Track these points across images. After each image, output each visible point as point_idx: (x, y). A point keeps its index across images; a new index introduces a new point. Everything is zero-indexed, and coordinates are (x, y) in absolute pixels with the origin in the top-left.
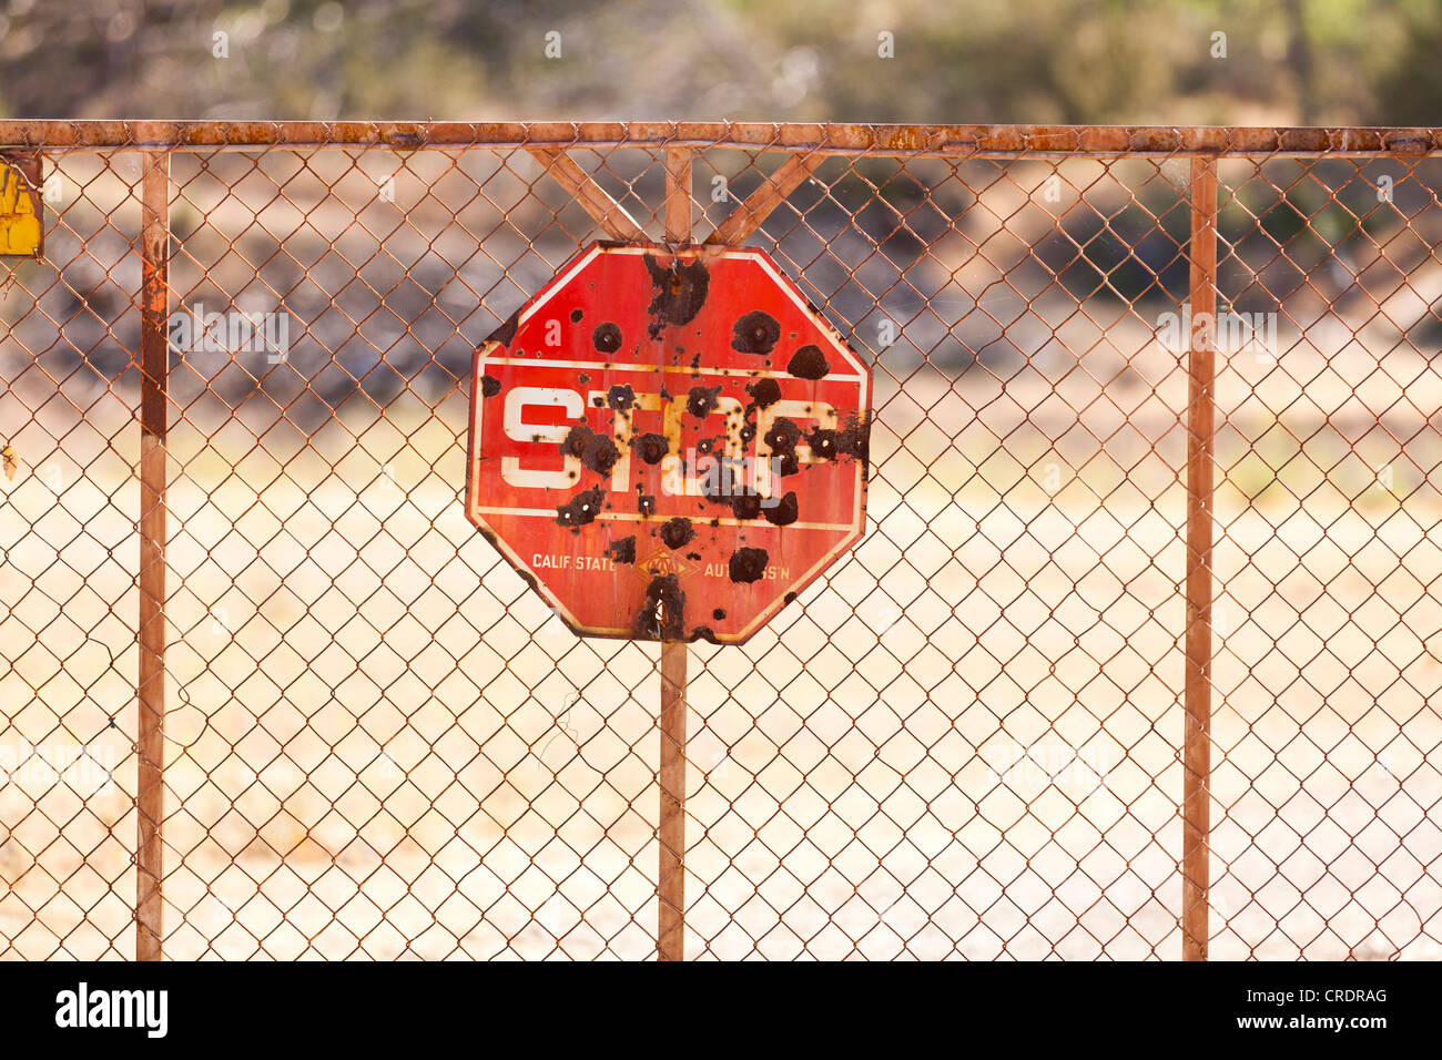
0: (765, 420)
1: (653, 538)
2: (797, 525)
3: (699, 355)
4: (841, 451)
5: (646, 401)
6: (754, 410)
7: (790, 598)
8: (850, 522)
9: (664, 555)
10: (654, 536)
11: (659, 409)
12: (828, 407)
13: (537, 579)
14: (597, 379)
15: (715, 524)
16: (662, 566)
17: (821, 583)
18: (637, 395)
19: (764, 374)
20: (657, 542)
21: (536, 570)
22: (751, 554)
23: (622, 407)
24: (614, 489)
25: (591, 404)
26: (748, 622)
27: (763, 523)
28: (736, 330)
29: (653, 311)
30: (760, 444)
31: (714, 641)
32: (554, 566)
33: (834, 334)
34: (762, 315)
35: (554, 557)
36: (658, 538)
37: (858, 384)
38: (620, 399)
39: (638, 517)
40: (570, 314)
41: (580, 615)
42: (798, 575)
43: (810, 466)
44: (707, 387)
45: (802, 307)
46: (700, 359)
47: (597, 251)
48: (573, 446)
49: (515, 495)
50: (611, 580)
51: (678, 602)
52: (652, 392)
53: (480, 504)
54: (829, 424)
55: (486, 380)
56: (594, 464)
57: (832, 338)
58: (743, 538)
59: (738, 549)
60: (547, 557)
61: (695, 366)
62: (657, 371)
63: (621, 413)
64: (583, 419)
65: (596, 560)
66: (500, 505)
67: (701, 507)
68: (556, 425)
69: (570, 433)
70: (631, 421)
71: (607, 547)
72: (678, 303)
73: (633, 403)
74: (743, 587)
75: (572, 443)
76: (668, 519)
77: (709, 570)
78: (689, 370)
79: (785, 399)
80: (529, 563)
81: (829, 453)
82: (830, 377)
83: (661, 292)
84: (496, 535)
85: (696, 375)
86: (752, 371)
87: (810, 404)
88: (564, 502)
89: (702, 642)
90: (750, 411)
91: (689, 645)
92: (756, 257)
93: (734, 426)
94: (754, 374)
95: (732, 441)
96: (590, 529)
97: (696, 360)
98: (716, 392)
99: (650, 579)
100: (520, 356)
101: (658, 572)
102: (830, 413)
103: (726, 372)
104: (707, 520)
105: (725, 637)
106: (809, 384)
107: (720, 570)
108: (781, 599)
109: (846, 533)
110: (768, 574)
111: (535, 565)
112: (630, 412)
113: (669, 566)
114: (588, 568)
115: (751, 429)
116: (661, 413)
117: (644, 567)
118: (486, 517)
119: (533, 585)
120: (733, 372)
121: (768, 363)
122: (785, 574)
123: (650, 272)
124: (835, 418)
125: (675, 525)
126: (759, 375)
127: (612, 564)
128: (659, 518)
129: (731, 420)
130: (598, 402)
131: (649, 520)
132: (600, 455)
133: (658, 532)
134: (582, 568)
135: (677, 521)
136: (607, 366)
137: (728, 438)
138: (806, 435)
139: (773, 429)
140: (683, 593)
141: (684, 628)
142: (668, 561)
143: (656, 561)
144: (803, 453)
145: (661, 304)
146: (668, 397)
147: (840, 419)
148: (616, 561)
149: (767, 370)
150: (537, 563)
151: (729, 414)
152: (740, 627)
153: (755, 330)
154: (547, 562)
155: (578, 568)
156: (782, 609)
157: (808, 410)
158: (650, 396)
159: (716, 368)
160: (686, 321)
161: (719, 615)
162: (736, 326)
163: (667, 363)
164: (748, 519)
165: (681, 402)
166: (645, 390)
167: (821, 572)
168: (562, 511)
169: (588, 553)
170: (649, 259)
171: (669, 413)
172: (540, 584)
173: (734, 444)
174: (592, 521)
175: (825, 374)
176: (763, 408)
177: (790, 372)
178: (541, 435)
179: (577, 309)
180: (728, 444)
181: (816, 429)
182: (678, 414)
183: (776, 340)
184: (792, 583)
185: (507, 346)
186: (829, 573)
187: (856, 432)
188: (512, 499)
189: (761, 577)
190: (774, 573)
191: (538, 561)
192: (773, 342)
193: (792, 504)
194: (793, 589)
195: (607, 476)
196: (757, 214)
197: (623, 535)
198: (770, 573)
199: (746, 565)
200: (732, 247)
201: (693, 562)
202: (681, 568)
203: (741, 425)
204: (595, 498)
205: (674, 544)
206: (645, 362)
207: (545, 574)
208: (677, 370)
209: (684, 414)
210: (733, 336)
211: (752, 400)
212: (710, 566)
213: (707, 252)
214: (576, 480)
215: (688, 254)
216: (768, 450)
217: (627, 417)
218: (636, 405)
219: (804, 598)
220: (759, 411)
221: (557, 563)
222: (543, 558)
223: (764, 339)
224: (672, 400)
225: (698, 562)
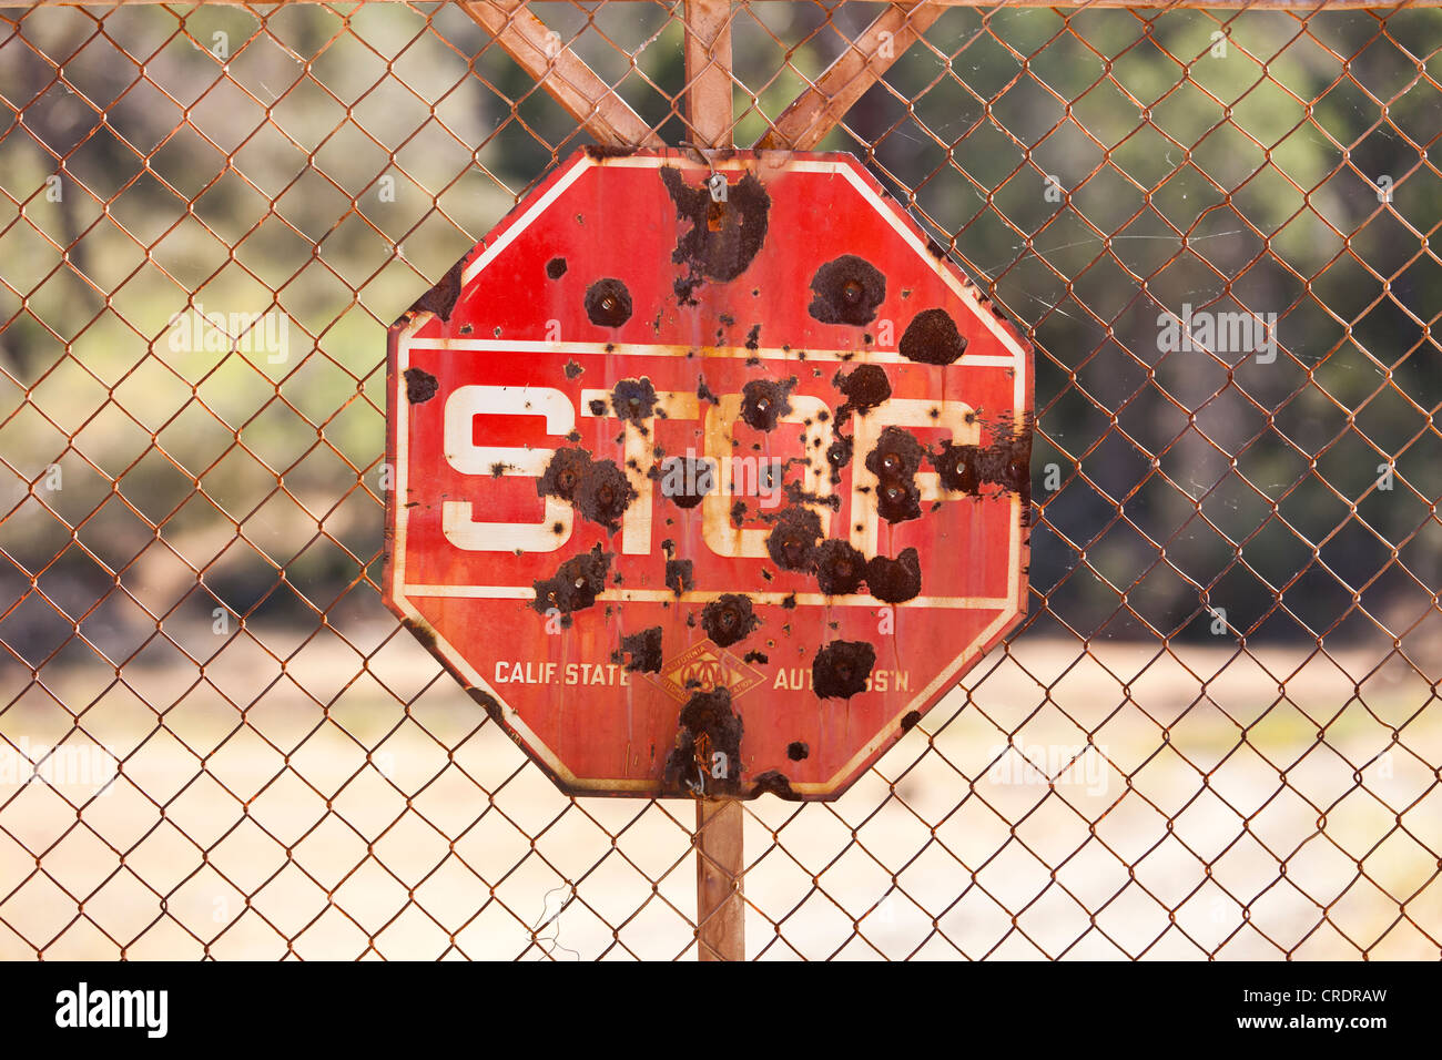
0: (867, 430)
1: (690, 630)
2: (920, 602)
3: (757, 328)
4: (988, 480)
5: (675, 405)
6: (849, 416)
7: (910, 721)
8: (1004, 595)
9: (708, 657)
10: (692, 625)
11: (696, 416)
12: (965, 408)
13: (502, 703)
14: (594, 371)
15: (789, 602)
16: (705, 675)
17: (956, 697)
18: (661, 395)
19: (862, 357)
20: (698, 638)
21: (499, 688)
22: (847, 651)
23: (636, 416)
24: (626, 550)
25: (586, 412)
26: (843, 763)
27: (865, 600)
28: (815, 286)
29: (680, 257)
30: (861, 475)
31: (788, 795)
32: (529, 681)
33: (970, 291)
34: (854, 261)
35: (529, 665)
36: (698, 628)
37: (1012, 371)
38: (635, 401)
39: (666, 595)
40: (546, 265)
41: (572, 756)
42: (920, 683)
43: (938, 504)
44: (773, 379)
45: (919, 247)
46: (759, 334)
47: (586, 163)
48: (558, 481)
49: (465, 564)
50: (622, 700)
51: (732, 733)
52: (684, 390)
53: (408, 582)
54: (968, 436)
55: (413, 375)
56: (593, 510)
57: (968, 296)
58: (834, 626)
59: (826, 644)
60: (518, 665)
61: (752, 346)
62: (691, 355)
63: (635, 424)
64: (573, 437)
65: (599, 669)
66: (441, 582)
67: (767, 576)
68: (530, 446)
69: (553, 460)
70: (651, 438)
71: (616, 647)
72: (720, 243)
73: (654, 407)
74: (833, 704)
75: (557, 477)
76: (713, 597)
77: (781, 680)
78: (742, 353)
79: (895, 397)
80: (488, 676)
81: (969, 483)
82: (966, 360)
83: (692, 227)
84: (433, 631)
85: (753, 361)
86: (843, 353)
87: (938, 404)
88: (547, 573)
89: (768, 799)
90: (842, 416)
91: (746, 803)
92: (843, 169)
93: (817, 442)
94: (847, 358)
95: (814, 467)
96: (586, 618)
97: (754, 336)
98: (787, 388)
99: (685, 698)
100: (466, 334)
101: (698, 684)
102: (969, 419)
103: (802, 356)
104: (777, 598)
105: (808, 788)
106: (935, 372)
107: (795, 679)
108: (896, 723)
109: (993, 614)
110: (874, 683)
111: (498, 679)
112: (649, 423)
113: (717, 675)
114: (585, 681)
115: (841, 453)
116: (700, 423)
117: (676, 677)
118: (418, 602)
119: (494, 712)
120: (813, 355)
121: (868, 339)
122: (902, 681)
123: (673, 196)
124: (976, 427)
125: (725, 607)
126: (854, 359)
127: (623, 674)
128: (700, 597)
129: (812, 433)
130: (598, 407)
131: (684, 599)
132: (602, 495)
133: (698, 619)
134: (575, 682)
135: (728, 602)
136: (610, 348)
137: (808, 462)
138: (931, 455)
139: (879, 448)
140: (739, 717)
141: (742, 774)
142: (715, 666)
143: (696, 666)
144: (928, 484)
145: (694, 246)
146: (709, 397)
147: (984, 428)
148: (631, 668)
149: (867, 350)
150: (502, 677)
151: (809, 422)
152: (832, 771)
153: (844, 285)
154: (517, 674)
155: (568, 681)
156: (898, 739)
157: (935, 414)
158: (680, 397)
159: (786, 349)
160: (734, 273)
161: (797, 752)
162: (814, 280)
163: (706, 342)
164: (842, 594)
165: (732, 403)
166: (673, 388)
167: (956, 680)
168: (542, 590)
169: (585, 656)
170: (669, 174)
171: (713, 423)
172: (507, 711)
173: (818, 472)
174: (590, 603)
175: (959, 356)
176: (863, 412)
177: (903, 352)
178: (506, 463)
179: (557, 256)
180: (809, 472)
181: (947, 444)
182: (727, 425)
183: (881, 301)
184: (913, 696)
185: (445, 318)
186: (969, 681)
187: (1010, 449)
188: (461, 570)
189: (863, 687)
190: (885, 681)
191: (504, 672)
192: (874, 305)
193: (910, 567)
194: (914, 705)
195: (616, 529)
196: (839, 102)
197: (643, 625)
198: (878, 681)
199: (838, 668)
200: (803, 155)
201: (754, 667)
202: (737, 678)
203: (829, 440)
204: (595, 566)
205: (724, 638)
206: (672, 340)
207: (517, 694)
208: (723, 352)
209: (736, 425)
210: (811, 296)
211: (844, 399)
212: (782, 672)
213: (764, 160)
214: (566, 536)
215: (733, 166)
216: (872, 480)
217: (644, 432)
218: (659, 411)
219: (930, 722)
220: (856, 417)
221: (535, 675)
222: (512, 667)
223: (861, 300)
224: (716, 402)
225: (764, 666)
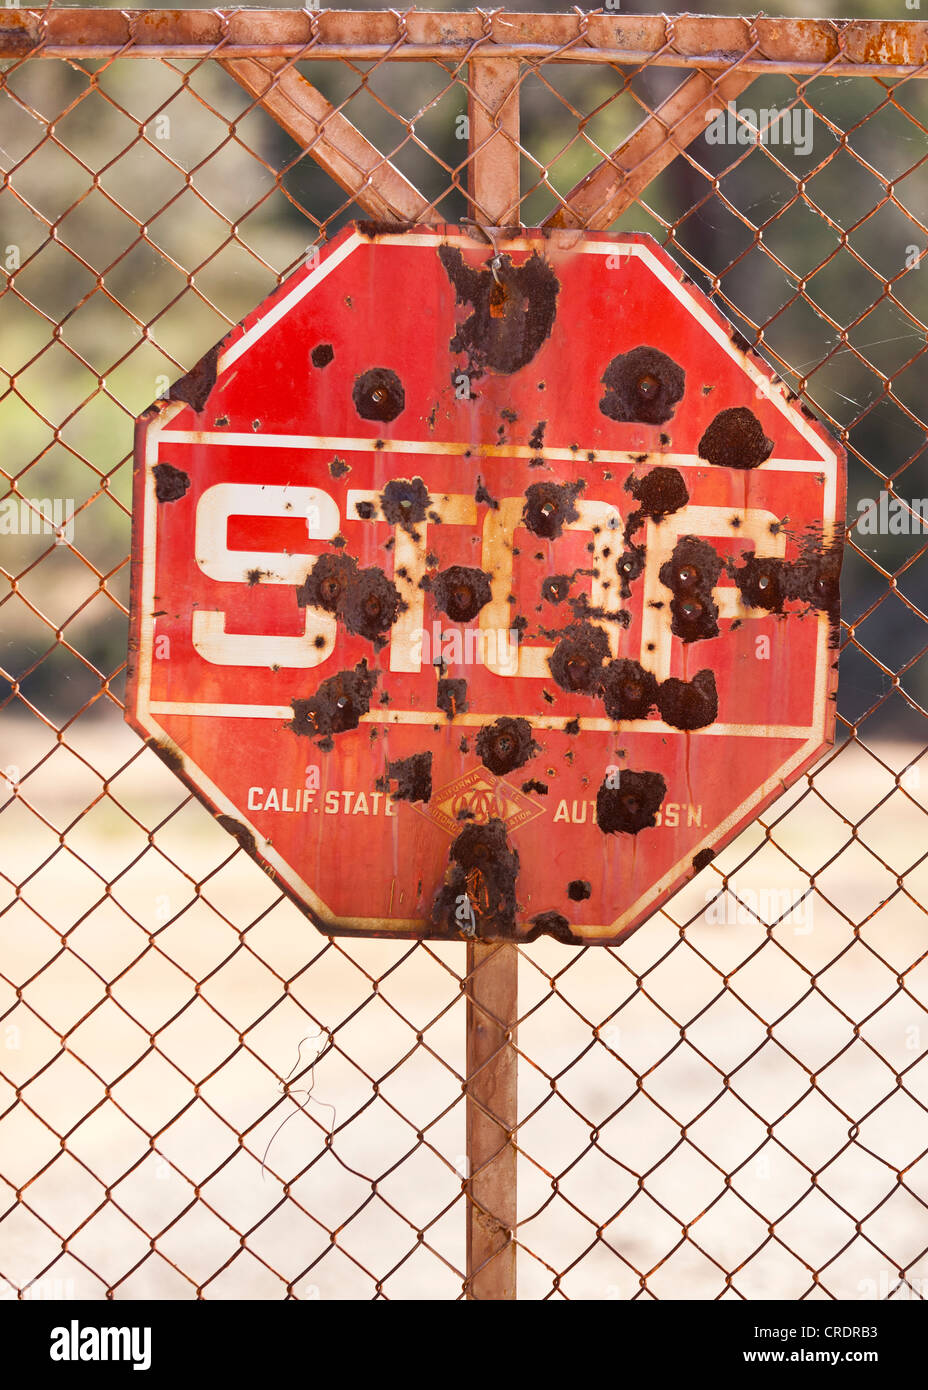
0: (661, 539)
1: (464, 756)
2: (716, 729)
3: (542, 426)
4: (793, 596)
5: (451, 508)
6: (642, 524)
7: (703, 860)
8: (809, 723)
9: (482, 785)
10: (465, 750)
11: (473, 521)
12: (770, 517)
13: (255, 832)
14: (361, 469)
15: (572, 727)
16: (479, 805)
17: (756, 832)
18: (434, 497)
19: (658, 459)
20: (471, 766)
21: (252, 816)
22: (635, 781)
23: (407, 519)
24: (393, 668)
25: (353, 514)
26: (628, 904)
27: (656, 726)
28: (607, 380)
29: (458, 345)
30: (654, 588)
31: (567, 938)
32: (285, 808)
33: (778, 388)
34: (651, 353)
35: (285, 792)
36: (472, 754)
37: (821, 477)
38: (406, 504)
39: (437, 717)
40: (311, 352)
41: (331, 892)
42: (714, 818)
43: (738, 622)
44: (559, 482)
45: (722, 339)
46: (545, 432)
47: (356, 240)
48: (320, 590)
49: (217, 680)
50: (387, 832)
51: (507, 869)
52: (461, 492)
53: (153, 698)
54: (772, 547)
55: (161, 472)
56: (359, 622)
57: (775, 394)
58: (621, 754)
59: (613, 775)
60: (273, 792)
61: (536, 444)
62: (468, 454)
63: (407, 529)
64: (338, 542)
65: (362, 797)
66: (190, 699)
67: (549, 698)
68: (290, 552)
69: (315, 567)
70: (424, 544)
71: (381, 774)
72: (503, 332)
73: (428, 511)
74: (618, 839)
75: (319, 586)
76: (489, 720)
77: (562, 812)
78: (525, 452)
79: (692, 504)
80: (239, 803)
81: (772, 600)
82: (772, 464)
83: (472, 313)
84: (181, 753)
85: (537, 462)
86: (637, 454)
87: (740, 512)
88: (306, 691)
89: (545, 941)
90: (634, 523)
91: (521, 946)
92: (640, 251)
93: (607, 552)
94: (641, 459)
95: (602, 579)
96: (350, 742)
97: (539, 433)
98: (575, 491)
99: (456, 830)
100: (222, 427)
101: (471, 816)
102: (773, 529)
103: (591, 456)
104: (559, 722)
105: (589, 931)
106: (737, 477)
107: (578, 812)
108: (687, 862)
109: (797, 743)
110: (665, 817)
111: (251, 807)
112: (422, 528)
113: (492, 806)
114: (347, 810)
115: (632, 563)
116: (477, 529)
117: (447, 807)
118: (165, 721)
119: (246, 843)
120: (604, 456)
121: (664, 439)
122: (695, 816)
123: (451, 277)
124: (782, 538)
125: (502, 732)
126: (648, 461)
127: (389, 803)
128: (474, 720)
129: (600, 542)
130: (365, 510)
131: (457, 722)
132: (369, 605)
133: (472, 744)
134: (335, 810)
135: (505, 725)
136: (379, 445)
137: (596, 573)
138: (731, 569)
139: (674, 559)
140: (515, 852)
141: (517, 915)
142: (489, 796)
143: (469, 796)
144: (727, 600)
145: (474, 334)
146: (488, 500)
147: (790, 539)
148: (397, 797)
149: (663, 452)
150: (255, 804)
151: (597, 530)
152: (616, 913)
153: (638, 380)
154: (273, 801)
155: (328, 810)
156: (689, 879)
157: (736, 523)
158: (457, 500)
159: (574, 449)
160: (518, 364)
161: (578, 891)
162: (606, 374)
163: (486, 440)
164: (631, 718)
165: (513, 509)
166: (447, 490)
167: (754, 815)
168: (301, 709)
169: (347, 781)
170: (449, 255)
171: (492, 533)
172: (260, 841)
173: (606, 585)
174: (354, 725)
175: (764, 459)
176: (657, 519)
177: (703, 455)
178: (263, 569)
179: (323, 343)
180: (596, 584)
181: (749, 556)
182: (507, 532)
183: (679, 397)
184: (706, 832)
185: (199, 409)
186: (768, 817)
187: (818, 563)
188: (212, 687)
189: (652, 822)
190: (676, 816)
191: (258, 799)
192: (671, 401)
193: (707, 691)
194: (708, 842)
195: (383, 644)
196: (637, 177)
197: (411, 749)
198: (668, 815)
199: (625, 801)
200: (597, 235)
201: (533, 797)
202: (513, 809)
203: (619, 550)
204: (360, 684)
205: (500, 765)
206: (448, 437)
207: (272, 823)
208: (504, 451)
209: (517, 532)
210: (602, 391)
211: (637, 505)
212: (563, 804)
213: (553, 241)
214: (327, 652)
215: (519, 246)
216: (665, 594)
217: (416, 537)
218: (433, 515)
219: (725, 861)
220: (650, 525)
221: (291, 803)
222: (267, 793)
223: (657, 396)
224: (496, 506)
225: (543, 797)
